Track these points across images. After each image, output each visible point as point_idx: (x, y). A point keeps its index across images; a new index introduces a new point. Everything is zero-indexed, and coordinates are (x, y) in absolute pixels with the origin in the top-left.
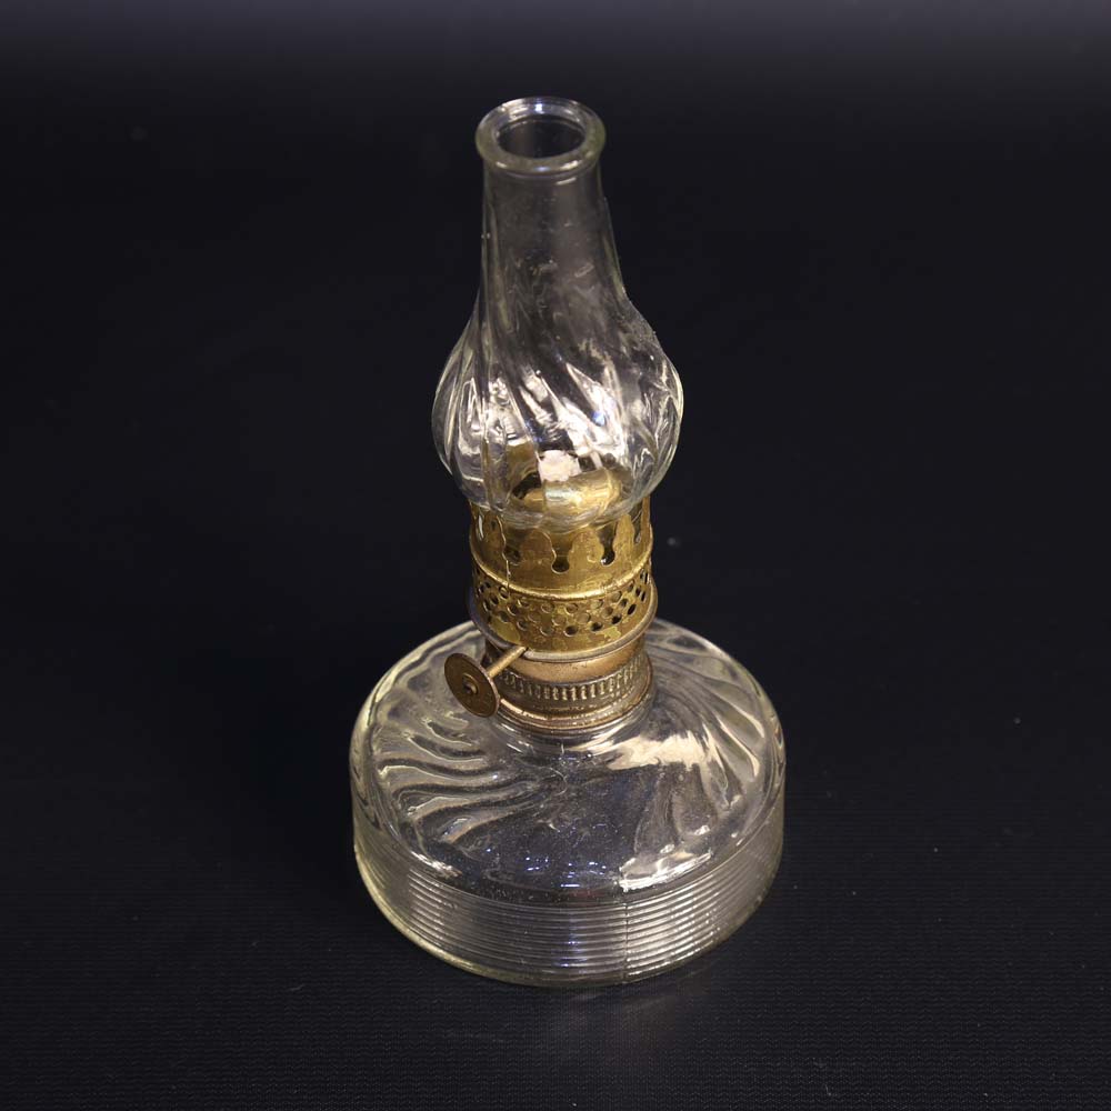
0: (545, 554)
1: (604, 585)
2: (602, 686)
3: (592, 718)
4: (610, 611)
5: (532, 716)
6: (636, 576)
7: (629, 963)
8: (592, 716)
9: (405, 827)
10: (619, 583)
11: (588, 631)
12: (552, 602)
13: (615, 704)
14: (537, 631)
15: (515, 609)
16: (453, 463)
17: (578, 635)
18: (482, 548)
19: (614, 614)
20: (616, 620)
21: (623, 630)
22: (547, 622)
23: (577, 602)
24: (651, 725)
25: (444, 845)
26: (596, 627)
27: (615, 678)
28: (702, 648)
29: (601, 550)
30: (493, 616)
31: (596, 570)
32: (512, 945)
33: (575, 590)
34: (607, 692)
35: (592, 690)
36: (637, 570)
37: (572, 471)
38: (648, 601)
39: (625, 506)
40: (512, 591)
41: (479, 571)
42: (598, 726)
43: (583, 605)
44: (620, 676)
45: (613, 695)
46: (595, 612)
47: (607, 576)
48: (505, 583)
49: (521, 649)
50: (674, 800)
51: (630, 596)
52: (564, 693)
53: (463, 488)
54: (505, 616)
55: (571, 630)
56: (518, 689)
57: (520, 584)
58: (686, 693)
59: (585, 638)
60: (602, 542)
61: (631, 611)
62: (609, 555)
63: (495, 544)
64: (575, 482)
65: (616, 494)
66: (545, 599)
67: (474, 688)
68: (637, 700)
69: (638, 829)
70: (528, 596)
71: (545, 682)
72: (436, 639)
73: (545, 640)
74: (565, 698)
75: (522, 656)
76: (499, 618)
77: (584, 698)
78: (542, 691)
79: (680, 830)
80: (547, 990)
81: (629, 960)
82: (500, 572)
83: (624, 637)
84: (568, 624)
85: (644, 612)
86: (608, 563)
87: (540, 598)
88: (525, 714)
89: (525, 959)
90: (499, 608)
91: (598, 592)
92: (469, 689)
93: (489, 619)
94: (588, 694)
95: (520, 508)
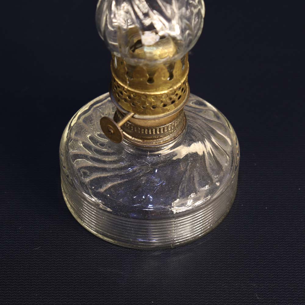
0: (144, 76)
1: (168, 89)
2: (166, 128)
3: (161, 141)
4: (171, 99)
5: (136, 139)
6: (182, 84)
7: (175, 241)
8: (162, 140)
9: (82, 184)
10: (175, 88)
11: (161, 107)
12: (147, 96)
13: (171, 135)
14: (140, 107)
15: (130, 97)
16: (105, 37)
17: (156, 109)
18: (116, 72)
19: (172, 100)
20: (173, 102)
21: (176, 106)
22: (144, 103)
23: (157, 96)
24: (185, 142)
25: (99, 193)
26: (165, 105)
27: (171, 125)
28: (205, 105)
29: (168, 74)
30: (121, 100)
31: (166, 83)
32: (127, 233)
33: (156, 91)
34: (168, 130)
35: (162, 130)
36: (182, 81)
37: (156, 40)
38: (186, 93)
39: (178, 57)
40: (129, 91)
41: (115, 81)
42: (164, 144)
43: (159, 97)
44: (173, 124)
45: (170, 132)
46: (164, 100)
47: (170, 85)
48: (126, 87)
49: (132, 114)
50: (195, 175)
51: (179, 92)
52: (150, 131)
53: (109, 48)
54: (126, 100)
55: (154, 107)
56: (131, 129)
57: (132, 88)
58: (199, 127)
59: (160, 110)
60: (168, 71)
61: (179, 98)
62: (171, 76)
63: (122, 71)
64: (157, 44)
65: (175, 50)
66: (144, 94)
67: (112, 131)
68: (180, 133)
69: (180, 187)
70: (136, 93)
71: (142, 126)
72: (95, 100)
73: (143, 111)
74: (150, 133)
75: (133, 117)
76: (123, 101)
77: (158, 133)
78: (141, 130)
79: (197, 187)
80: (141, 250)
81: (175, 239)
82: (124, 82)
83: (176, 108)
84: (153, 104)
85: (184, 98)
86: (170, 79)
87: (141, 94)
88: (133, 138)
89: (132, 239)
90: (123, 97)
91: (166, 92)
92: (110, 132)
93: (119, 100)
94: (160, 131)
95: (133, 57)
